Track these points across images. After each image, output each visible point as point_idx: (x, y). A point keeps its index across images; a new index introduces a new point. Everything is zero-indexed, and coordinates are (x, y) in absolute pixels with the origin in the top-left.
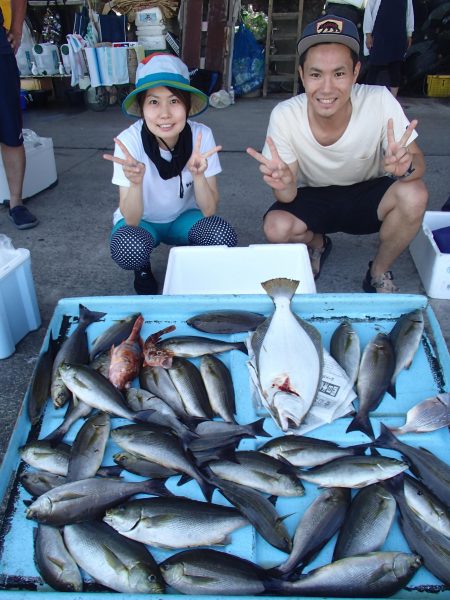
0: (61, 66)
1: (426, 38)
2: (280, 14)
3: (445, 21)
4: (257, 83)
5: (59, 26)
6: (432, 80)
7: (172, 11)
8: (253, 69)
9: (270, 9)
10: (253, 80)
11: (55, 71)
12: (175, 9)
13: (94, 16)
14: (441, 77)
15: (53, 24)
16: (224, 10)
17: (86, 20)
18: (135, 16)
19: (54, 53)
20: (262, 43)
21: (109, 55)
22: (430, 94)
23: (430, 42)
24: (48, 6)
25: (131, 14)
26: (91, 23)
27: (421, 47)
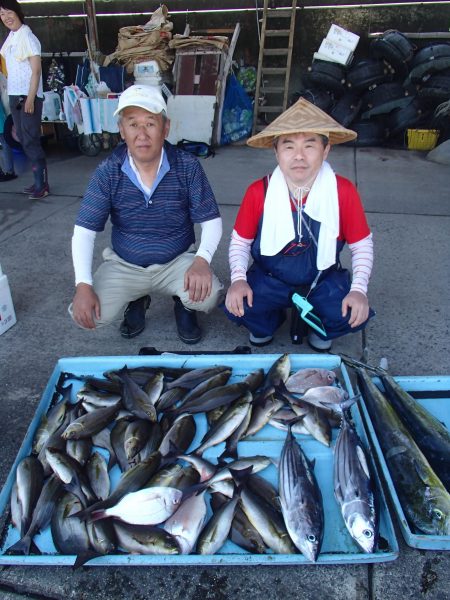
0: (61, 113)
1: (407, 94)
2: (269, 69)
3: (425, 79)
4: (245, 132)
5: (63, 76)
6: (411, 133)
7: (168, 64)
8: (242, 119)
9: (260, 65)
10: (241, 129)
11: (56, 118)
12: (171, 62)
13: (95, 67)
14: (420, 131)
15: (57, 74)
16: (215, 65)
17: (88, 71)
18: (133, 69)
19: (56, 101)
20: (252, 94)
21: (102, 105)
22: (410, 146)
23: (410, 98)
24: (53, 57)
25: (130, 66)
26: (92, 74)
27: (402, 103)
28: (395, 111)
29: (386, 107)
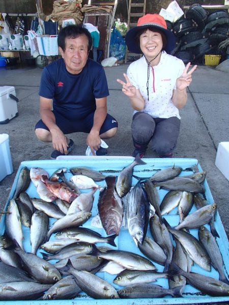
0: (24, 46)
1: (204, 37)
2: (133, 24)
3: (213, 29)
4: (122, 56)
5: (23, 26)
6: (207, 57)
7: (80, 20)
8: (120, 49)
9: (129, 21)
10: (120, 55)
11: (21, 48)
12: (82, 20)
13: (41, 22)
14: (211, 56)
15: (20, 25)
16: (106, 21)
17: (37, 24)
18: (62, 23)
19: (21, 39)
21: (49, 41)
22: (206, 64)
23: (206, 39)
24: (18, 16)
25: (60, 21)
26: (40, 25)
27: (202, 42)
28: (198, 45)
29: (194, 44)
